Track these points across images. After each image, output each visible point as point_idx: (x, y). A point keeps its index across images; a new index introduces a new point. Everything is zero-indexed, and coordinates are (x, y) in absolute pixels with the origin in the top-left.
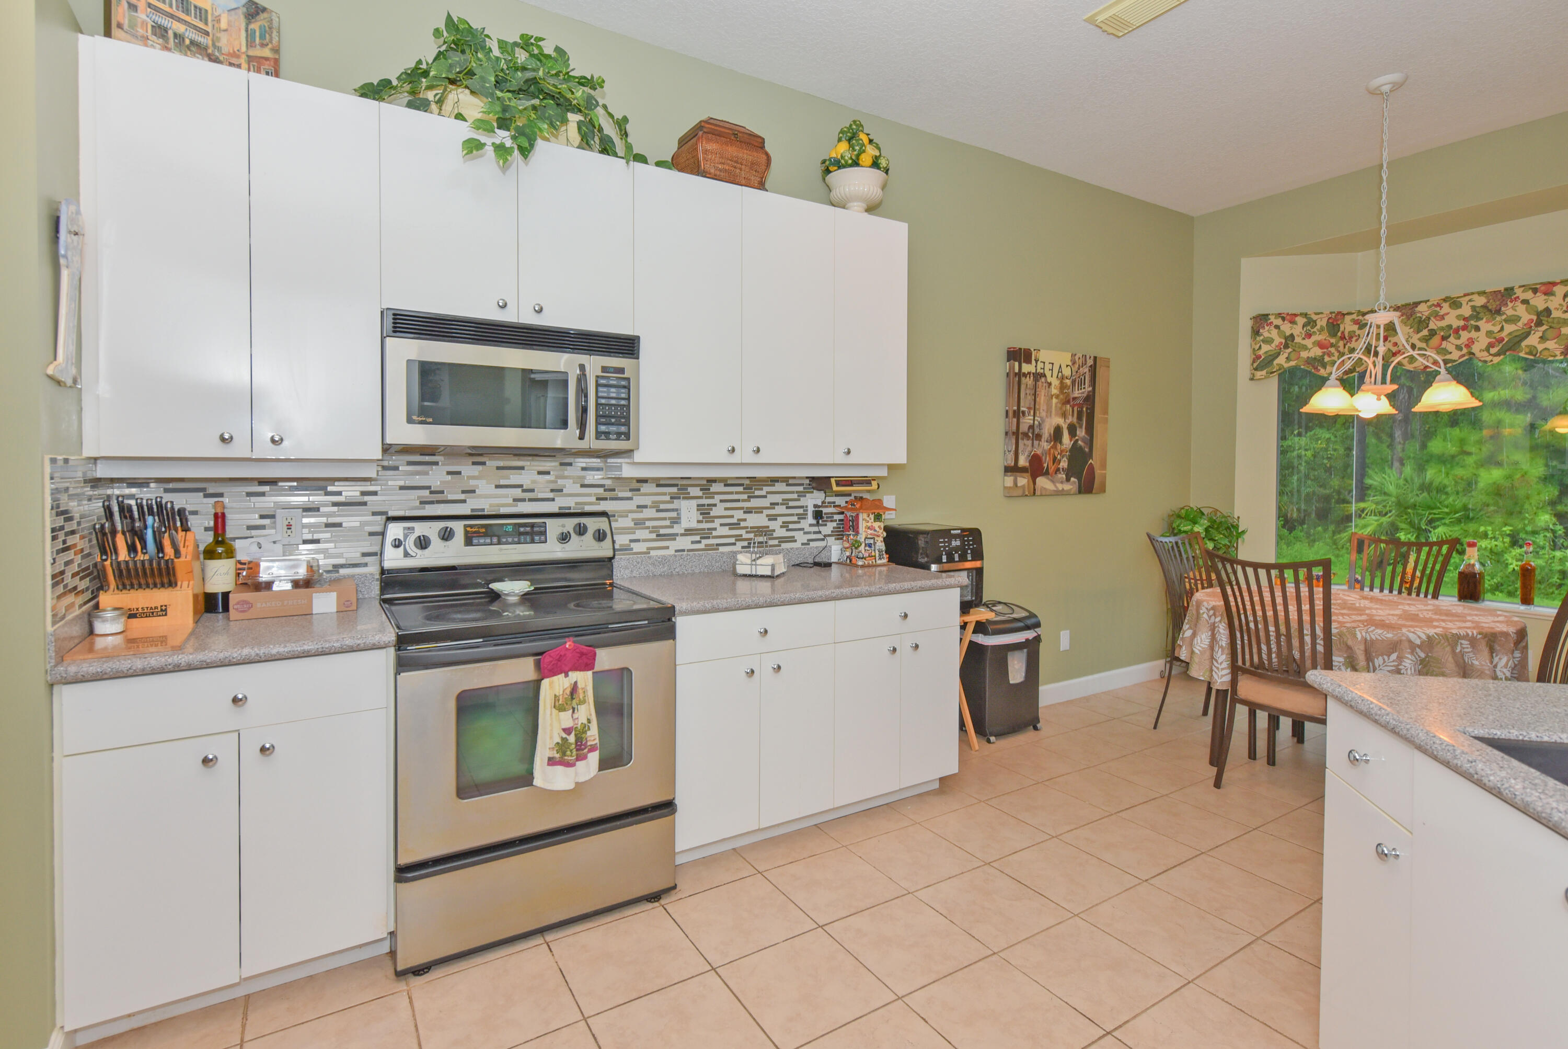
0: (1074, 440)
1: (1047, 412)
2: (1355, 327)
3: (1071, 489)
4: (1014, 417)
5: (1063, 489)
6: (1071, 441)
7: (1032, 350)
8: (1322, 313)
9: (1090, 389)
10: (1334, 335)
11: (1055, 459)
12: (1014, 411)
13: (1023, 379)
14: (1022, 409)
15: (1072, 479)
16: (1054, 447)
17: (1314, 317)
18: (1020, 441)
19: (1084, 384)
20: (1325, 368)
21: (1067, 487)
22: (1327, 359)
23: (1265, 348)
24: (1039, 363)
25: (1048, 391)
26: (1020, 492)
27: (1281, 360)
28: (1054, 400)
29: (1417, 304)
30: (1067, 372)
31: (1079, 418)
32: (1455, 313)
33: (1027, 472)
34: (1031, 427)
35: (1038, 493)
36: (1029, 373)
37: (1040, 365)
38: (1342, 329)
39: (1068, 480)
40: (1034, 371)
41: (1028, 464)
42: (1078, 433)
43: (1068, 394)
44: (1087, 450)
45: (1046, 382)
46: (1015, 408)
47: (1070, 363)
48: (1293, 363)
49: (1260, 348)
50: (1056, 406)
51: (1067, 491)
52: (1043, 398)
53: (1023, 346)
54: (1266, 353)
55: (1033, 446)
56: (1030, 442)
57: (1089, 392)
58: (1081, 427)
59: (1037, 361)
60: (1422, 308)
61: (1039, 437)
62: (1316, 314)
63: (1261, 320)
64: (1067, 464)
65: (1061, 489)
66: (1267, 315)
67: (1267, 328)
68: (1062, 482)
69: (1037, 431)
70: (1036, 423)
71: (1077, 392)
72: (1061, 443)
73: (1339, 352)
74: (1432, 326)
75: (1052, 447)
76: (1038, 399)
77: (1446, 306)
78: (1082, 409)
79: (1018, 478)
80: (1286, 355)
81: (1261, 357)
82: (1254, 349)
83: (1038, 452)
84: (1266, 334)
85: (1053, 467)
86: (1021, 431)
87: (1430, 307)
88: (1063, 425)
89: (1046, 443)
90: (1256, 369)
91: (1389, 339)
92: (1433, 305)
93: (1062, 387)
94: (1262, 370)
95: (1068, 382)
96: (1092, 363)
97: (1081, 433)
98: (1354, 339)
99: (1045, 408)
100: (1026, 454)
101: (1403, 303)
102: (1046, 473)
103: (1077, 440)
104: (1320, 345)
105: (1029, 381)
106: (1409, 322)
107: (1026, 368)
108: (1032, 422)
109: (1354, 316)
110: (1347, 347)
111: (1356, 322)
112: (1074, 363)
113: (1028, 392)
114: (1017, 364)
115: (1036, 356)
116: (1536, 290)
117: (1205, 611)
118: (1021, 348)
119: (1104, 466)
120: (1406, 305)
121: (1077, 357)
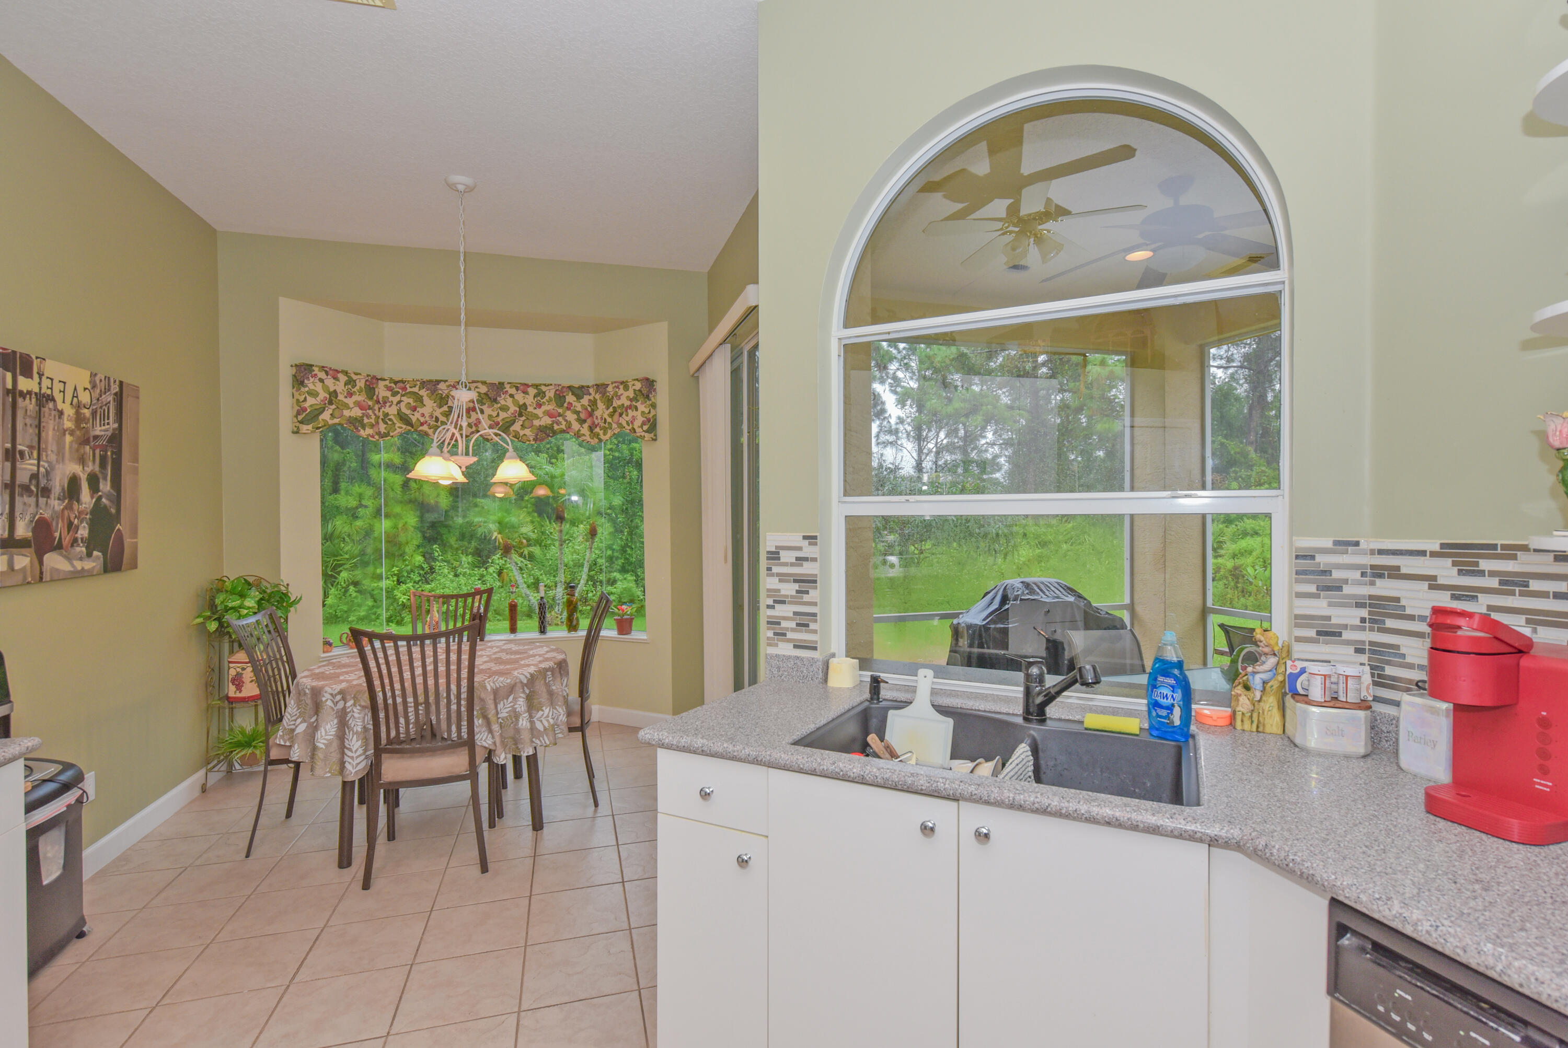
0: (96, 496)
1: (58, 455)
2: (388, 394)
3: (94, 567)
4: (7, 459)
5: (83, 569)
6: (92, 498)
7: (34, 357)
8: (360, 374)
9: (116, 425)
10: (371, 398)
11: (70, 524)
12: (7, 451)
13: (20, 400)
14: (19, 447)
15: (95, 553)
16: (69, 507)
17: (354, 377)
18: (17, 498)
19: (108, 419)
20: (365, 429)
21: (88, 565)
22: (366, 420)
23: (311, 401)
24: (44, 378)
25: (59, 423)
26: (18, 579)
27: (325, 416)
28: (68, 438)
29: (437, 382)
30: (85, 398)
31: (103, 465)
33: (30, 546)
34: (35, 476)
35: (47, 577)
36: (29, 393)
37: (46, 383)
38: (377, 393)
39: (89, 555)
40: (37, 390)
41: (30, 534)
42: (101, 486)
43: (87, 431)
44: (113, 511)
45: (56, 409)
46: (9, 445)
47: (89, 386)
48: (336, 421)
49: (305, 400)
50: (71, 447)
51: (88, 571)
52: (51, 433)
53: (20, 349)
54: (311, 406)
55: (37, 505)
56: (32, 500)
57: (114, 429)
58: (105, 479)
59: (41, 375)
60: (442, 386)
61: (46, 492)
62: (356, 374)
63: (305, 370)
64: (87, 531)
65: (79, 568)
66: (312, 366)
67: (312, 380)
68: (81, 559)
69: (43, 482)
70: (42, 470)
71: (98, 428)
72: (78, 501)
73: (375, 415)
75: (66, 508)
76: (43, 434)
78: (106, 452)
79: (15, 557)
80: (330, 411)
81: (306, 410)
82: (298, 400)
83: (46, 516)
84: (311, 386)
85: (68, 538)
86: (18, 483)
87: (448, 387)
88: (81, 475)
89: (57, 502)
90: (300, 422)
91: (418, 409)
92: (451, 385)
93: (79, 419)
94: (306, 425)
95: (87, 413)
96: (117, 390)
97: (106, 486)
98: (388, 404)
99: (54, 448)
100: (28, 518)
101: (427, 379)
102: (59, 547)
103: (100, 498)
104: (359, 405)
105: (28, 405)
107: (24, 384)
108: (35, 468)
109: (387, 383)
110: (381, 411)
111: (389, 389)
112: (94, 387)
113: (28, 421)
114: (9, 376)
115: (39, 368)
116: (517, 388)
117: (330, 697)
118: (14, 352)
119: (134, 533)
120: (430, 381)
121: (97, 379)
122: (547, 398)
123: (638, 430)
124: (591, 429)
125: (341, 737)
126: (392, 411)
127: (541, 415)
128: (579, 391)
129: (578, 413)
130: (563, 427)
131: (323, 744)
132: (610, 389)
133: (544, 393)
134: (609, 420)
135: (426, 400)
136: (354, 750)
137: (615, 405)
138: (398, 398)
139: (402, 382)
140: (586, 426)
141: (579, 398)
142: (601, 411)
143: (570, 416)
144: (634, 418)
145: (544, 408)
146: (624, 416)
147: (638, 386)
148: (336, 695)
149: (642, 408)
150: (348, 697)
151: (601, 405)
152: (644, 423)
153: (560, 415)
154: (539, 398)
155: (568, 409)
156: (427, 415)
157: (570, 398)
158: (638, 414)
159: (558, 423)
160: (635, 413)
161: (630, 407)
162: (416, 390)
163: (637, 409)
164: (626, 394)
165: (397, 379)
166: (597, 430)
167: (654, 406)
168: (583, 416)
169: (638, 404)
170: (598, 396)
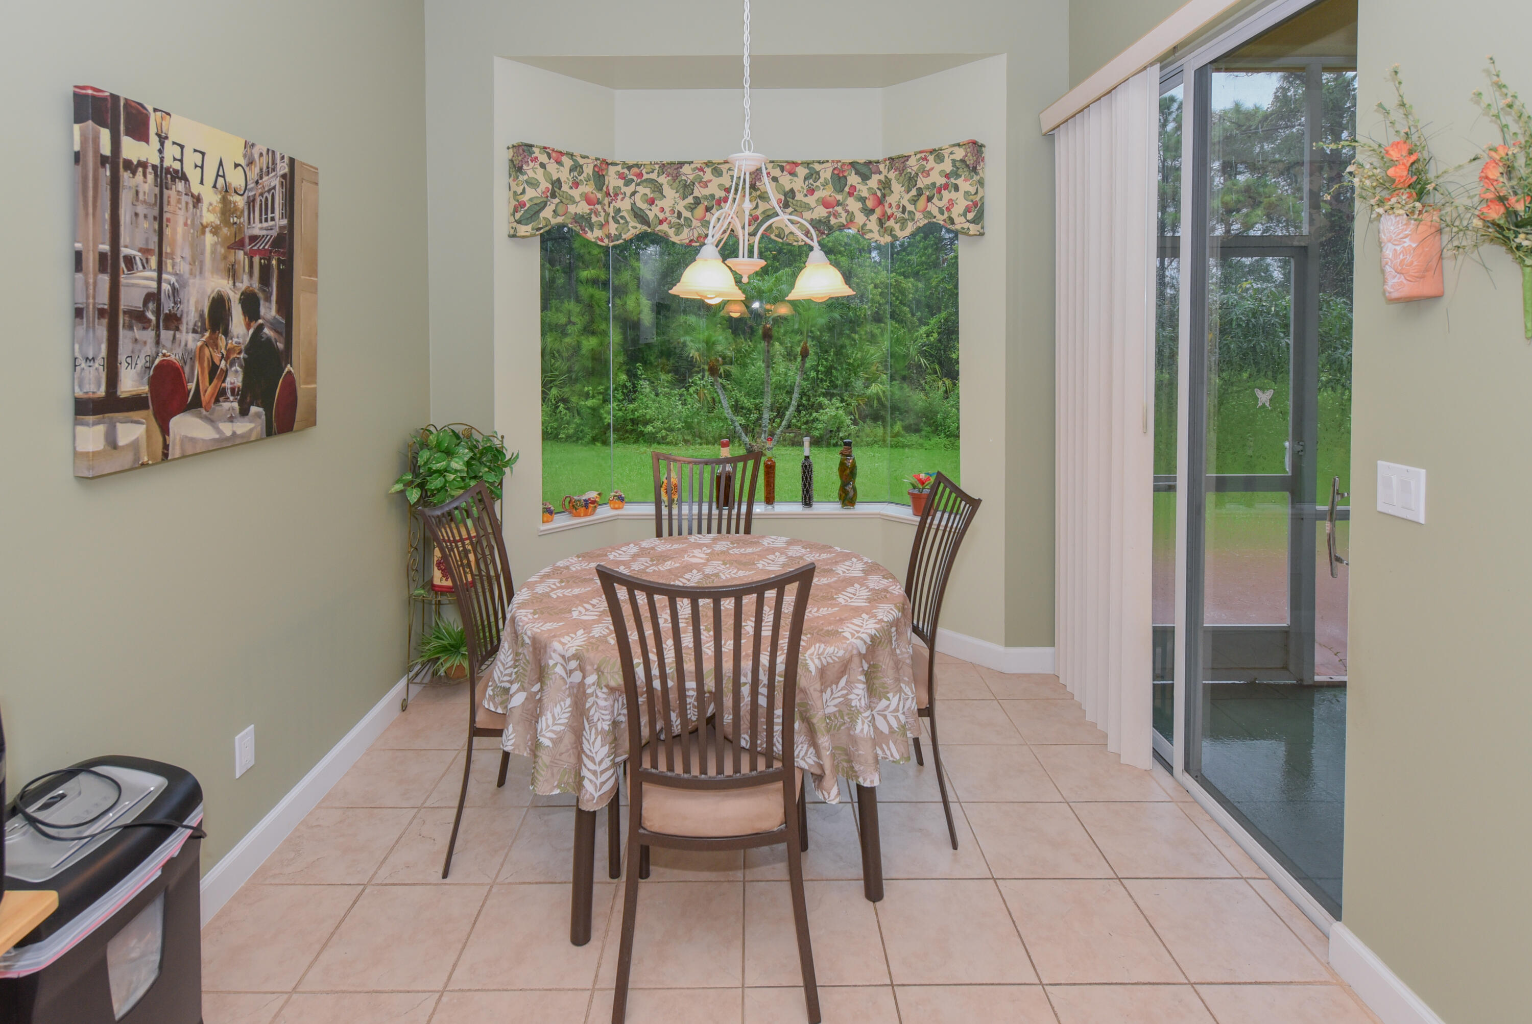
0: (254, 325)
1: (192, 263)
2: (621, 182)
3: (251, 430)
4: (102, 269)
5: (234, 433)
6: (248, 327)
7: (147, 108)
8: (588, 157)
9: (284, 222)
10: (600, 189)
11: (214, 370)
12: (102, 256)
13: (125, 176)
14: (124, 251)
15: (254, 409)
16: (212, 343)
17: (581, 161)
18: (122, 332)
19: (273, 212)
20: (592, 231)
21: (243, 427)
22: (594, 219)
23: (531, 193)
24: (168, 144)
25: (194, 215)
26: (126, 460)
27: (547, 213)
28: (209, 239)
29: (682, 164)
30: (236, 178)
31: (265, 280)
32: (717, 181)
33: (147, 408)
34: (153, 297)
35: (175, 452)
36: (143, 165)
37: (171, 151)
38: (606, 182)
39: (244, 412)
40: (157, 162)
41: (146, 388)
42: (263, 311)
43: (240, 229)
44: (280, 346)
45: (188, 192)
46: (105, 248)
47: (242, 162)
48: (560, 220)
49: (524, 192)
50: (213, 252)
51: (242, 436)
52: (180, 229)
54: (531, 200)
55: (158, 342)
56: (149, 335)
57: (280, 228)
58: (268, 299)
59: (162, 139)
60: (686, 169)
61: (173, 321)
62: (583, 157)
63: (524, 151)
64: (240, 378)
65: (228, 433)
66: (531, 146)
67: (531, 164)
68: (231, 419)
69: (167, 306)
70: (165, 287)
71: (258, 225)
72: (226, 333)
73: (605, 211)
74: (696, 193)
75: (206, 344)
76: (168, 232)
77: (708, 170)
78: (269, 260)
79: (120, 427)
80: (553, 207)
81: (525, 205)
82: (515, 192)
83: (172, 358)
84: (531, 173)
85: (210, 390)
86: (123, 306)
87: (694, 170)
88: (231, 294)
89: (191, 336)
90: (519, 222)
91: (656, 202)
92: (697, 168)
93: (227, 210)
94: (527, 224)
95: (240, 201)
96: (286, 170)
97: (269, 311)
98: (620, 197)
99: (187, 253)
100: (141, 363)
101: (669, 160)
102: (196, 404)
103: (261, 327)
104: (586, 198)
105: (146, 184)
106: (675, 185)
107: (131, 149)
108: (154, 285)
109: (619, 168)
110: (612, 206)
111: (621, 176)
112: (251, 163)
113: (141, 209)
114: (105, 135)
115: (160, 127)
116: (782, 169)
117: (560, 660)
118: (115, 98)
119: (312, 374)
120: (671, 164)
121: (256, 152)
122: (822, 180)
123: (957, 220)
124: (881, 223)
125: (578, 734)
126: (625, 205)
127: (813, 204)
128: (865, 170)
129: (863, 200)
130: (843, 220)
131: (551, 739)
132: (912, 162)
133: (818, 173)
134: (910, 207)
135: (667, 190)
136: (597, 760)
137: (920, 184)
138: (632, 188)
139: (637, 166)
140: (874, 218)
141: (865, 178)
142: (898, 195)
143: (854, 205)
144: (951, 203)
145: (819, 194)
146: (935, 200)
147: (960, 154)
148: (570, 659)
149: (965, 185)
150: (588, 668)
151: (897, 187)
152: (968, 210)
153: (838, 204)
154: (811, 181)
155: (850, 194)
156: (667, 210)
157: (853, 179)
158: (959, 197)
159: (836, 215)
160: (953, 195)
161: (946, 186)
162: (654, 176)
163: (956, 188)
164: (939, 167)
165: (631, 162)
166: (891, 223)
167: (981, 183)
168: (870, 204)
169: (960, 182)
170: (892, 175)
